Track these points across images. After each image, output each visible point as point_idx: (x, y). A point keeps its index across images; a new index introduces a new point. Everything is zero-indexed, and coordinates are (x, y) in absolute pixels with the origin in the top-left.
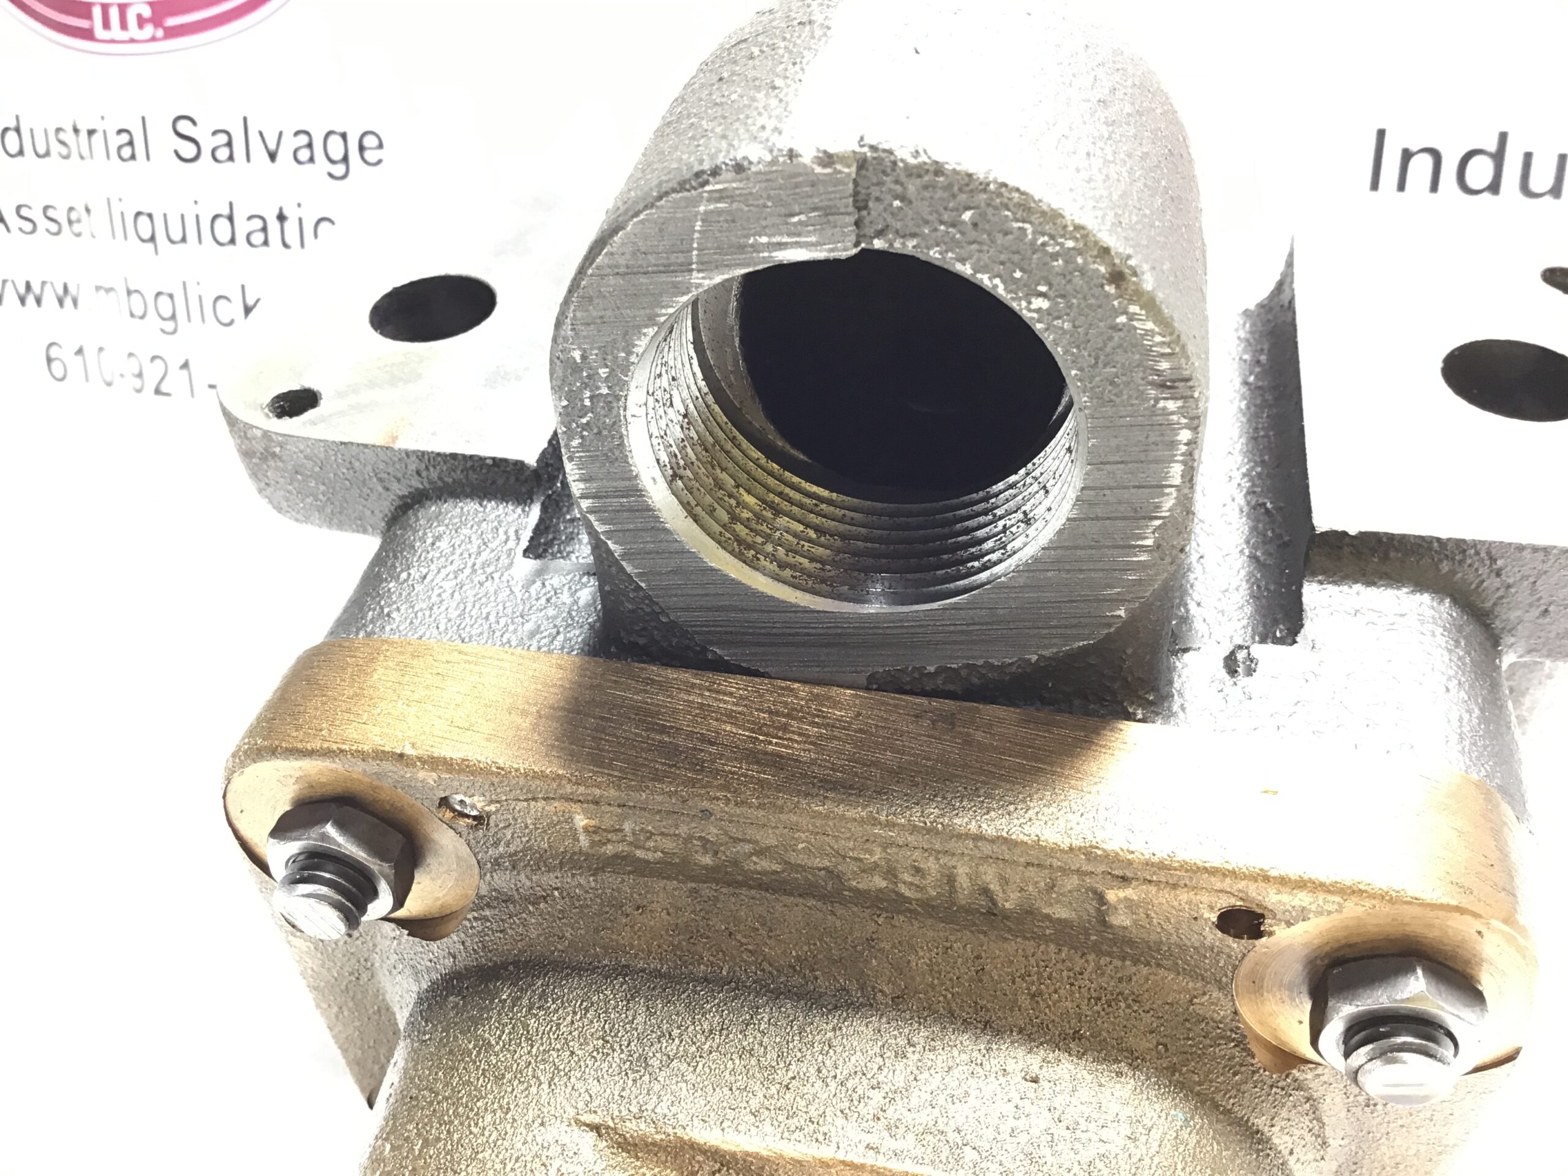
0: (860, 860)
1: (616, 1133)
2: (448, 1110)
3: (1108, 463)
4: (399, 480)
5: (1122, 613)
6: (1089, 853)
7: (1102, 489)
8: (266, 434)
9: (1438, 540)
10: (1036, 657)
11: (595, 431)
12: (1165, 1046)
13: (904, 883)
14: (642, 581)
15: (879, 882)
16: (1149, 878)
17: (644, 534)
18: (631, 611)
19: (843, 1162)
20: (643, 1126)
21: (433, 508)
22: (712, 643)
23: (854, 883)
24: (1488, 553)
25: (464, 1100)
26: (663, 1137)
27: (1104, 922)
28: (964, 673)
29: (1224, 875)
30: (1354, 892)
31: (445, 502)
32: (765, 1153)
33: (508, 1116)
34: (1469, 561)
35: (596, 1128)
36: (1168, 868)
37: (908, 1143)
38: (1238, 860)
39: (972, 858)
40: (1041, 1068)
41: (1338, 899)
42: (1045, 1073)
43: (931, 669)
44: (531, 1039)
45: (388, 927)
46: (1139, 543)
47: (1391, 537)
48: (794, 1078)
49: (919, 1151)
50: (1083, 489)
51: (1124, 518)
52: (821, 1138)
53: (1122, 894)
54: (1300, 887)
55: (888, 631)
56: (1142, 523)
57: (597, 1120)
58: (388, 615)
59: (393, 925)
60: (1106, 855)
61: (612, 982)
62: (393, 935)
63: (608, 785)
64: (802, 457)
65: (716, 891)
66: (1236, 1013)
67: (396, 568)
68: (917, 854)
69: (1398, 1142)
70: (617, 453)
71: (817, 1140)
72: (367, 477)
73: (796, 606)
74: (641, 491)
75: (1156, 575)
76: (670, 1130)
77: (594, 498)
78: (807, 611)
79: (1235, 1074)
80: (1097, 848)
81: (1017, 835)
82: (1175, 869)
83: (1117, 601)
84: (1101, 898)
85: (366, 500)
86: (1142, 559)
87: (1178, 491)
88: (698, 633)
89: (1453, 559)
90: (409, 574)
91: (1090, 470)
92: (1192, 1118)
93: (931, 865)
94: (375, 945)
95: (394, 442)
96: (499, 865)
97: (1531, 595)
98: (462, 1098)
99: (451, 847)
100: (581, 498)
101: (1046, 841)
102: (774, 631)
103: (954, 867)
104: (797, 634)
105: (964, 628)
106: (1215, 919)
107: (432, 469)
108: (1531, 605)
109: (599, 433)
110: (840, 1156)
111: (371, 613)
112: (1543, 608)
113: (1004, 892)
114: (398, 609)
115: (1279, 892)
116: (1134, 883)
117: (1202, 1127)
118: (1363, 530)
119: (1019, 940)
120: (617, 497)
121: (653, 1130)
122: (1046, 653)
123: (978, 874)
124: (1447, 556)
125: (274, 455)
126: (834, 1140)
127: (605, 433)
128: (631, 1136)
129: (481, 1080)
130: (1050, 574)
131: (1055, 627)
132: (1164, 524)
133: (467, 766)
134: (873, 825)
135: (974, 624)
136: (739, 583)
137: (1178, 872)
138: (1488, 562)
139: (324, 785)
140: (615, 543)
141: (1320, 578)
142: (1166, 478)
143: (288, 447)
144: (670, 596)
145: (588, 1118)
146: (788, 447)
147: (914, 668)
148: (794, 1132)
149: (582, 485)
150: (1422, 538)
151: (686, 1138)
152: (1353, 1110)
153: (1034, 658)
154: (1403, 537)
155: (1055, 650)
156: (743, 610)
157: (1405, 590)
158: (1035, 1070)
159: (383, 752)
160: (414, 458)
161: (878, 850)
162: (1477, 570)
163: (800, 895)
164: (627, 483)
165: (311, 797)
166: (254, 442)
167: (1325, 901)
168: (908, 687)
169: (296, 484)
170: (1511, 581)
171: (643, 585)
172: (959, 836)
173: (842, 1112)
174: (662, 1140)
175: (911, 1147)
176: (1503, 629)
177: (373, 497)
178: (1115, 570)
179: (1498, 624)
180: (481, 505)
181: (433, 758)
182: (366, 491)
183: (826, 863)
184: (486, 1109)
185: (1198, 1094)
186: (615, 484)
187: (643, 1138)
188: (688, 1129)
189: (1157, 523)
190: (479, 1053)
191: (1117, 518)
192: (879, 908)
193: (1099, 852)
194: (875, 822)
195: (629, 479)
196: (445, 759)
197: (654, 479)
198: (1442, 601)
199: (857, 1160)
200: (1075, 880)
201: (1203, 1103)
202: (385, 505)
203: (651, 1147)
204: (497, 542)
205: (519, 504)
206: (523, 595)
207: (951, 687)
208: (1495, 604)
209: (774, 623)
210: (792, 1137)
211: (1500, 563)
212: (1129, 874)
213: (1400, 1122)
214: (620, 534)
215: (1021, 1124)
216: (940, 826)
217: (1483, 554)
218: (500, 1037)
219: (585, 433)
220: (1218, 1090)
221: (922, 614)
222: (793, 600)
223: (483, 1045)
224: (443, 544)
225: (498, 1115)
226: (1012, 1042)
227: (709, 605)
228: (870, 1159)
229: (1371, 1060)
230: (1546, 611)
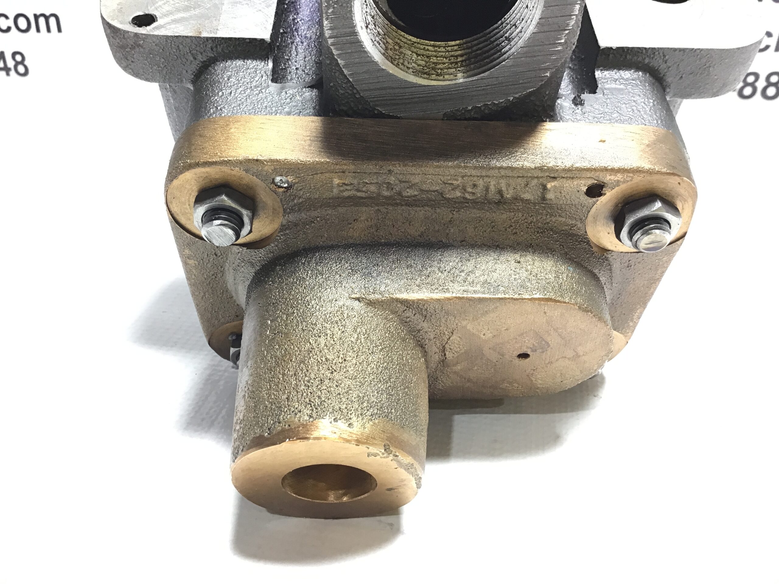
0: (452, 184)
1: (366, 300)
2: (294, 303)
3: (552, 6)
4: (201, 53)
5: (548, 74)
6: (541, 169)
7: (548, 18)
8: (136, 35)
9: (645, 48)
10: (512, 98)
11: (340, 4)
12: (563, 246)
13: (468, 193)
14: (351, 78)
15: (458, 194)
16: (563, 176)
17: (355, 54)
18: (342, 94)
19: (456, 297)
20: (376, 296)
21: (222, 65)
22: (377, 106)
23: (448, 196)
24: (663, 53)
25: (300, 298)
26: (385, 298)
27: (544, 198)
28: (483, 108)
29: (592, 171)
30: (637, 171)
31: (227, 62)
32: (425, 298)
33: (321, 300)
34: (656, 57)
35: (358, 299)
36: (571, 170)
37: (478, 288)
38: (597, 163)
39: (497, 177)
40: (520, 258)
41: (631, 175)
42: (522, 260)
43: (470, 108)
44: (321, 273)
45: (235, 248)
46: (559, 41)
47: (628, 48)
48: (430, 273)
49: (482, 290)
50: (540, 19)
51: (555, 31)
52: (446, 291)
53: (553, 184)
54: (618, 172)
55: (453, 92)
56: (561, 32)
57: (357, 296)
58: (221, 109)
59: (238, 247)
60: (549, 168)
61: (348, 250)
62: (237, 251)
63: (349, 164)
64: (402, 24)
65: (387, 209)
66: (586, 232)
67: (215, 91)
68: (475, 179)
69: (637, 282)
70: (348, 15)
71: (444, 292)
72: (186, 53)
73: (416, 84)
74: (356, 33)
75: (563, 56)
76: (387, 296)
77: (334, 38)
78: (421, 86)
79: (587, 254)
80: (545, 166)
81: (515, 165)
82: (574, 171)
83: (546, 69)
84: (544, 187)
85: (184, 65)
86: (559, 49)
87: (576, 17)
88: (372, 101)
89: (650, 57)
90: (223, 93)
91: (545, 10)
92: (575, 270)
93: (481, 183)
94: (227, 259)
95: (200, 34)
96: (293, 210)
97: (677, 70)
98: (299, 297)
99: (271, 204)
100: (329, 38)
101: (526, 166)
102: (405, 97)
103: (489, 182)
104: (415, 98)
105: (485, 87)
106: (585, 191)
107: (218, 47)
108: (676, 75)
109: (342, 5)
110: (454, 295)
111: (212, 110)
112: (680, 76)
113: (507, 190)
114: (224, 107)
115: (611, 175)
116: (558, 179)
117: (579, 272)
118: (618, 46)
119: (508, 213)
120: (344, 37)
121: (381, 297)
122: (517, 96)
123: (498, 183)
124: (648, 56)
125: (139, 45)
126: (451, 290)
127: (344, 5)
128: (373, 300)
129: (305, 290)
130: (523, 59)
131: (522, 83)
132: (569, 32)
133: (287, 162)
134: (459, 168)
135: (489, 85)
136: (393, 75)
137: (575, 172)
138: (662, 57)
139: (216, 179)
140: (341, 60)
141: (601, 68)
142: (573, 12)
143: (148, 40)
144: (362, 84)
145: (353, 296)
146: (397, 20)
147: (463, 108)
148: (435, 290)
149: (330, 32)
150: (639, 48)
151: (394, 297)
152: (622, 270)
153: (511, 98)
154: (633, 48)
155: (520, 94)
156: (393, 88)
157: (633, 71)
158: (518, 259)
159: (249, 159)
160: (210, 41)
161: (460, 179)
162: (658, 61)
163: (422, 206)
164: (351, 29)
165: (209, 187)
166: (128, 40)
167: (627, 176)
168: (459, 118)
169: (149, 60)
170: (670, 65)
171: (351, 80)
172: (493, 168)
173: (451, 281)
174: (385, 299)
175: (479, 289)
176: (666, 85)
177: (188, 63)
178: (548, 55)
179: (665, 84)
180: (244, 62)
181: (271, 160)
182: (184, 60)
183: (437, 188)
184: (311, 299)
185: (576, 262)
186: (345, 30)
187: (377, 300)
188: (394, 294)
189: (567, 32)
190: (300, 282)
191: (551, 31)
192: (454, 207)
193: (546, 168)
194: (459, 167)
195: (352, 28)
196: (277, 160)
197: (361, 27)
198: (646, 74)
199: (461, 296)
200: (536, 181)
201: (578, 265)
202: (194, 67)
203: (380, 303)
204: (257, 78)
205: (262, 60)
206: (279, 98)
207: (476, 116)
208: (664, 75)
209: (405, 93)
210: (435, 292)
211: (667, 57)
212: (556, 176)
213: (639, 272)
214: (344, 55)
215: (517, 277)
216: (485, 165)
217: (661, 54)
218: (307, 275)
219: (335, 6)
220: (582, 260)
221: (468, 83)
222: (415, 81)
223: (301, 279)
224: (233, 80)
225: (317, 300)
226: (508, 251)
227: (378, 87)
228: (465, 295)
229: (642, 235)
230: (682, 77)
